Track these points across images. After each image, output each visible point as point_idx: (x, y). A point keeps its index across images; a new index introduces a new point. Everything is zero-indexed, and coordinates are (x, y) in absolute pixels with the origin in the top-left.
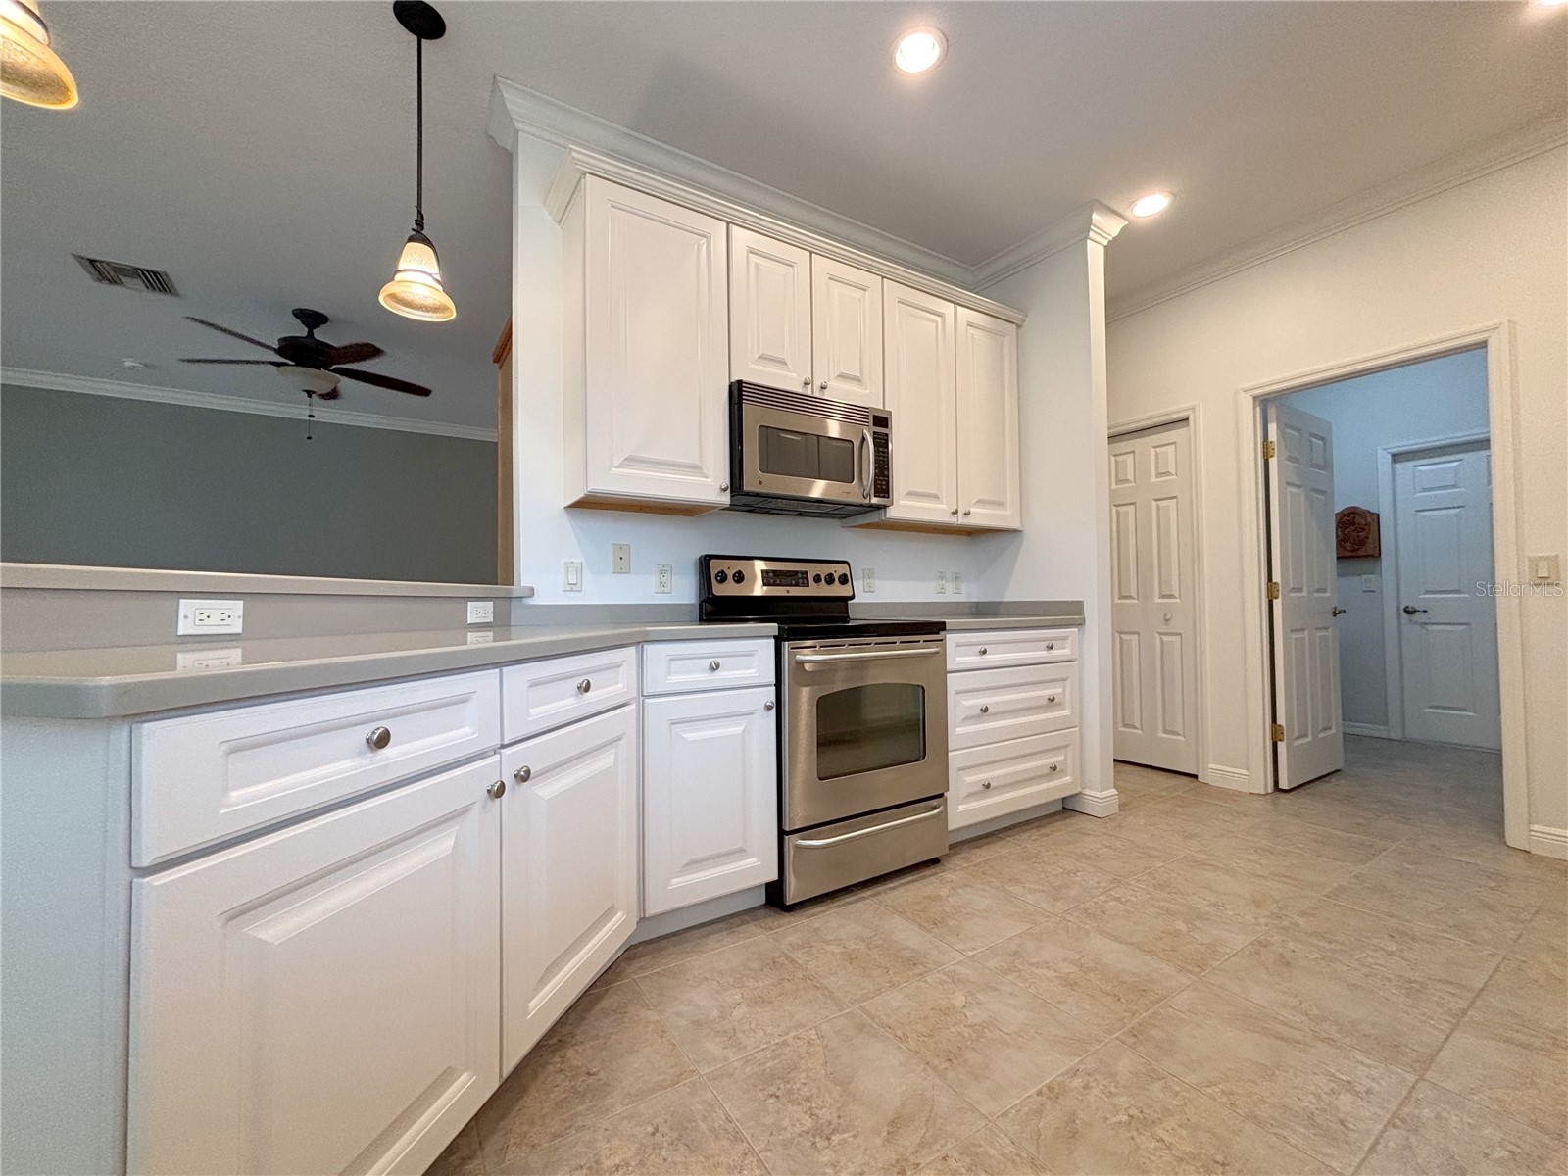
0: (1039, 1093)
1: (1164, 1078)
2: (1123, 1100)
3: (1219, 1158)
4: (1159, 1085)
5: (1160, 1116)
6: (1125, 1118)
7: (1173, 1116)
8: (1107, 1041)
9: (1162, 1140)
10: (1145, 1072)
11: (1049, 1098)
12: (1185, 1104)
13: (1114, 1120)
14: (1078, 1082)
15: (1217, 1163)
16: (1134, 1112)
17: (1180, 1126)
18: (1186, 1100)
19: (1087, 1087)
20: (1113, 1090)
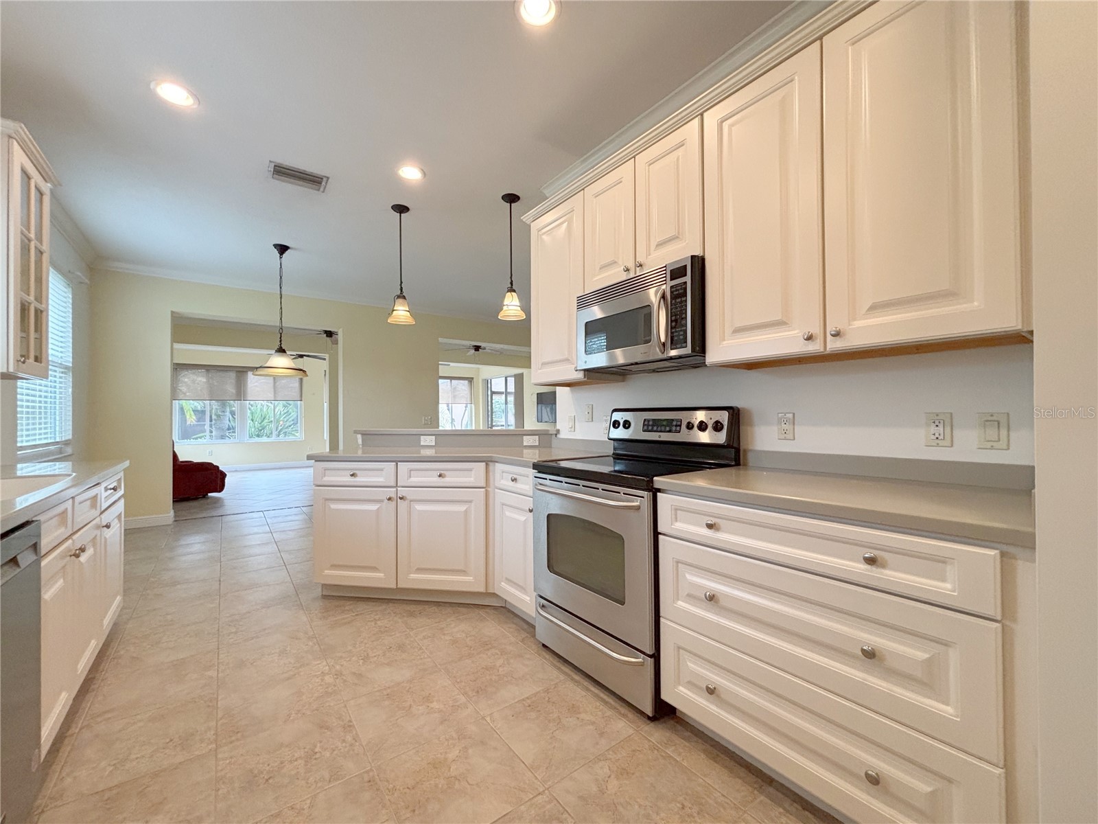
0: (350, 721)
1: (330, 781)
2: (327, 754)
3: (271, 781)
4: (327, 776)
5: (308, 766)
6: (317, 750)
7: (305, 773)
8: (373, 764)
9: (296, 760)
10: (339, 773)
11: (345, 724)
12: (307, 783)
13: (318, 745)
14: (349, 738)
15: (269, 779)
16: (317, 756)
17: (298, 772)
18: (309, 785)
19: (344, 741)
20: (335, 752)
